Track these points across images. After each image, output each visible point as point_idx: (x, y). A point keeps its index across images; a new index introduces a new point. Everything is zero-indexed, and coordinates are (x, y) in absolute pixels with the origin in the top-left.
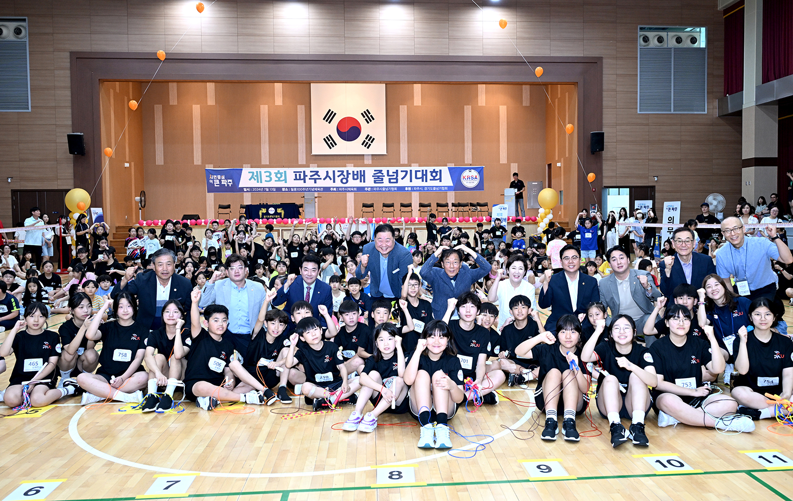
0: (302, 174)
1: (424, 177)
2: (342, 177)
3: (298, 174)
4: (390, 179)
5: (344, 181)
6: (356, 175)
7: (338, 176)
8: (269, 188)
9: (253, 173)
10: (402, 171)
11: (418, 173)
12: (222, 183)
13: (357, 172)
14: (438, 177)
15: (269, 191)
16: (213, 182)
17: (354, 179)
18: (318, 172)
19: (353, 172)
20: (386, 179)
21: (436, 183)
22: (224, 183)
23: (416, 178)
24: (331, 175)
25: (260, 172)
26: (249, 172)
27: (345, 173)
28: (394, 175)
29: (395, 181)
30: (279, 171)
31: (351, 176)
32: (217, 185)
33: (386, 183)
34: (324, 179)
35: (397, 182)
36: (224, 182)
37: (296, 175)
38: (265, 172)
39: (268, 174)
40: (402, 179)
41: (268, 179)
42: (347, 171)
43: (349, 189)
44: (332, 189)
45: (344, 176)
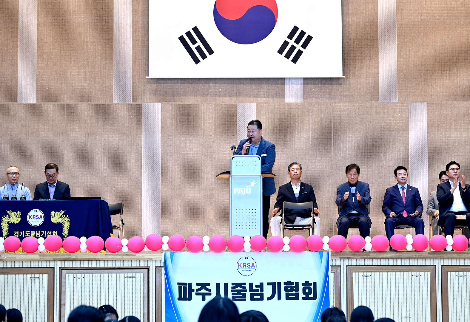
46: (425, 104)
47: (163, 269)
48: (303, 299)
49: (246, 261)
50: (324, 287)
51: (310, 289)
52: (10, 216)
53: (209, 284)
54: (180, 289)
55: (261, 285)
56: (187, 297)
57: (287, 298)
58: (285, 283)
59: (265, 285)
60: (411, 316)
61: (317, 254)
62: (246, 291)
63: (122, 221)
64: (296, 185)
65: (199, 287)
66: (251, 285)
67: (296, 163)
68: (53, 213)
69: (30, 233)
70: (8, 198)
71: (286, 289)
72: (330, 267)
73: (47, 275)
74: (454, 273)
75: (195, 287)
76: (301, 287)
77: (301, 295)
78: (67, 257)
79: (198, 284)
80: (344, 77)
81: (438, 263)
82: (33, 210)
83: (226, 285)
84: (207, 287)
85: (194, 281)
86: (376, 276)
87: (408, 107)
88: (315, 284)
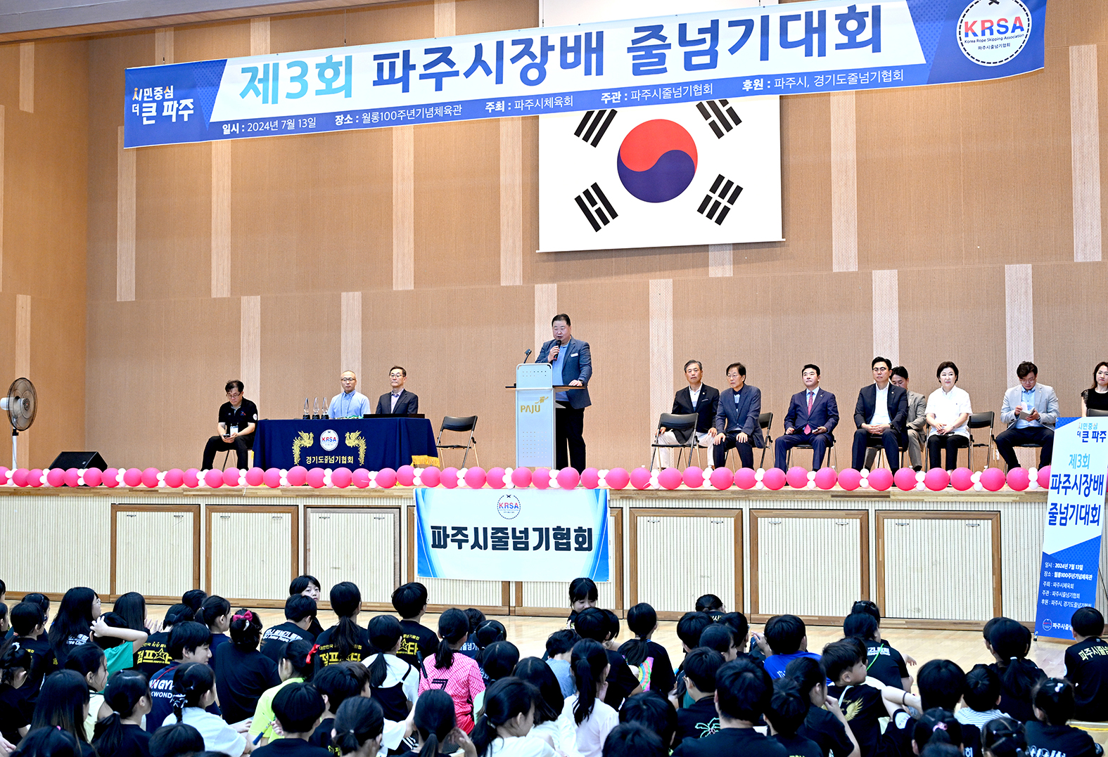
0: (399, 63)
1: (815, 37)
2: (526, 60)
3: (386, 63)
4: (688, 56)
5: (533, 74)
6: (571, 50)
7: (514, 60)
8: (296, 118)
9: (254, 71)
10: (732, 24)
11: (791, 24)
12: (165, 113)
13: (577, 38)
14: (867, 34)
15: (297, 129)
16: (141, 108)
17: (564, 65)
18: (449, 50)
19: (564, 40)
20: (675, 56)
21: (862, 58)
22: (170, 113)
23: (785, 43)
24: (489, 57)
25: (276, 66)
26: (244, 70)
27: (536, 49)
28: (703, 41)
29: (706, 59)
30: (330, 58)
31: (554, 57)
32: (149, 118)
33: (675, 71)
34: (467, 74)
35: (713, 65)
36: (170, 110)
37: (380, 67)
38: (290, 66)
39: (297, 71)
40: (733, 50)
41: (296, 87)
42: (544, 40)
43: (550, 103)
44: (490, 107)
45: (533, 56)
46: (895, 272)
47: (415, 508)
48: (576, 549)
49: (509, 501)
50: (602, 535)
51: (584, 537)
52: (302, 439)
53: (466, 529)
54: (434, 533)
55: (526, 531)
56: (442, 544)
57: (557, 548)
58: (554, 529)
59: (530, 531)
60: (709, 575)
61: (592, 492)
62: (508, 538)
63: (473, 438)
64: (695, 390)
65: (455, 532)
66: (514, 530)
67: (694, 362)
68: (347, 434)
69: (324, 458)
70: (309, 416)
71: (555, 537)
72: (609, 509)
73: (290, 514)
74: (766, 519)
75: (450, 532)
76: (573, 535)
77: (573, 545)
78: (310, 493)
79: (453, 528)
80: (784, 240)
81: (746, 506)
82: (327, 431)
83: (485, 530)
84: (464, 532)
85: (449, 524)
86: (666, 521)
87: (871, 277)
88: (590, 530)
